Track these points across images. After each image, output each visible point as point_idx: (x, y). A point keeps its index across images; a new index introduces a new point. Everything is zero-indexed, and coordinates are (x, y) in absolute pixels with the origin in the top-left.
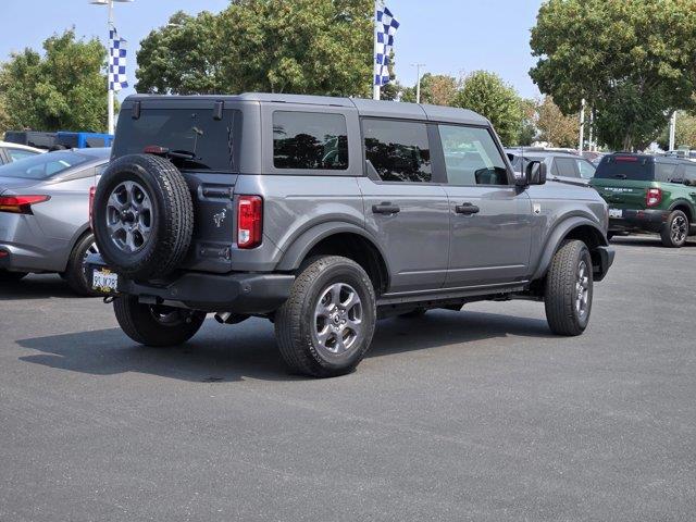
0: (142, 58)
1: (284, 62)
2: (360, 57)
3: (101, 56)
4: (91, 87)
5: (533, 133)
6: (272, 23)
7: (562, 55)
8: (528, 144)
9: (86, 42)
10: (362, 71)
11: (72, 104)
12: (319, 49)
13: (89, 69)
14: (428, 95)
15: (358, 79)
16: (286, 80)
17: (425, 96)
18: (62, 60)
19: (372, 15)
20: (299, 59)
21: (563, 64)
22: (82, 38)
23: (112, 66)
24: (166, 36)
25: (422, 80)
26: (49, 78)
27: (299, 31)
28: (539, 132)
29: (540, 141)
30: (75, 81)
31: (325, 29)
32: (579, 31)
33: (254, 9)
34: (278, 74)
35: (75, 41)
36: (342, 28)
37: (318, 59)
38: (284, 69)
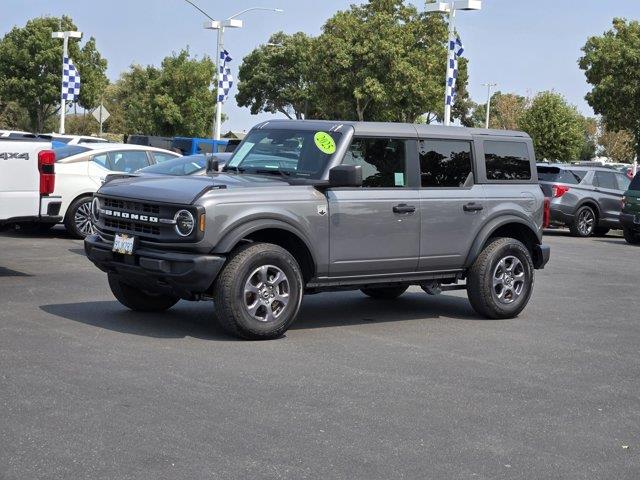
0: (244, 74)
1: (369, 82)
2: (434, 79)
3: (212, 73)
4: (202, 98)
5: (593, 148)
6: (358, 49)
7: (608, 85)
8: (589, 159)
9: (199, 60)
10: (436, 91)
11: (185, 113)
12: (399, 71)
13: (201, 84)
14: (496, 113)
15: (432, 98)
16: (370, 97)
17: (494, 113)
18: (178, 76)
19: (446, 41)
20: (381, 79)
21: (609, 92)
22: (196, 56)
23: (221, 82)
24: (266, 54)
25: (492, 98)
26: (166, 89)
27: (381, 57)
28: (600, 148)
29: (599, 156)
30: (189, 93)
31: (404, 56)
32: (621, 66)
33: (344, 37)
34: (363, 91)
35: (189, 59)
36: (419, 54)
37: (397, 80)
38: (368, 87)
